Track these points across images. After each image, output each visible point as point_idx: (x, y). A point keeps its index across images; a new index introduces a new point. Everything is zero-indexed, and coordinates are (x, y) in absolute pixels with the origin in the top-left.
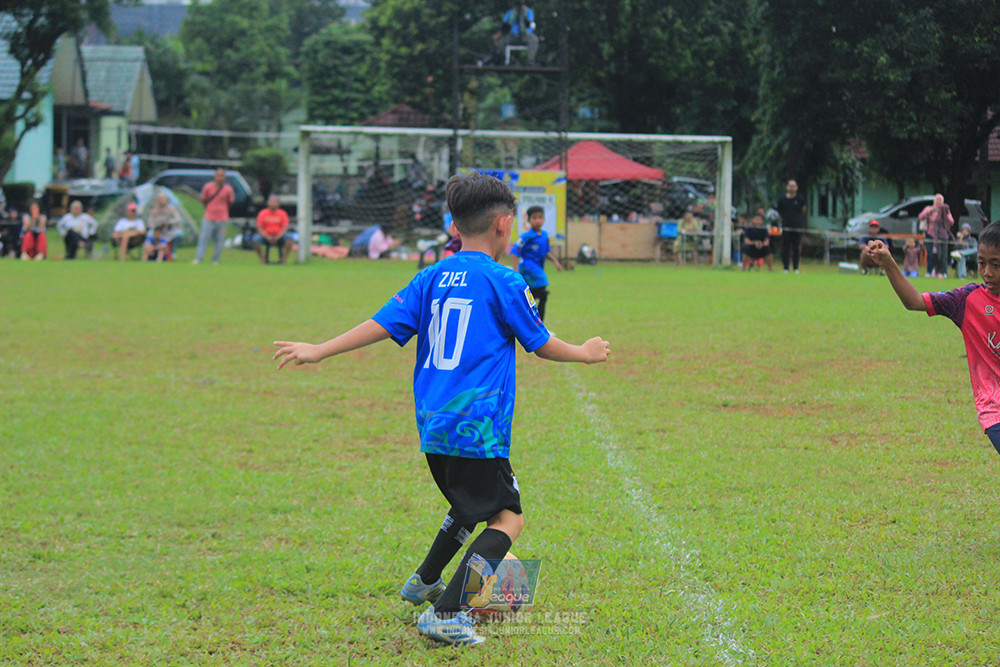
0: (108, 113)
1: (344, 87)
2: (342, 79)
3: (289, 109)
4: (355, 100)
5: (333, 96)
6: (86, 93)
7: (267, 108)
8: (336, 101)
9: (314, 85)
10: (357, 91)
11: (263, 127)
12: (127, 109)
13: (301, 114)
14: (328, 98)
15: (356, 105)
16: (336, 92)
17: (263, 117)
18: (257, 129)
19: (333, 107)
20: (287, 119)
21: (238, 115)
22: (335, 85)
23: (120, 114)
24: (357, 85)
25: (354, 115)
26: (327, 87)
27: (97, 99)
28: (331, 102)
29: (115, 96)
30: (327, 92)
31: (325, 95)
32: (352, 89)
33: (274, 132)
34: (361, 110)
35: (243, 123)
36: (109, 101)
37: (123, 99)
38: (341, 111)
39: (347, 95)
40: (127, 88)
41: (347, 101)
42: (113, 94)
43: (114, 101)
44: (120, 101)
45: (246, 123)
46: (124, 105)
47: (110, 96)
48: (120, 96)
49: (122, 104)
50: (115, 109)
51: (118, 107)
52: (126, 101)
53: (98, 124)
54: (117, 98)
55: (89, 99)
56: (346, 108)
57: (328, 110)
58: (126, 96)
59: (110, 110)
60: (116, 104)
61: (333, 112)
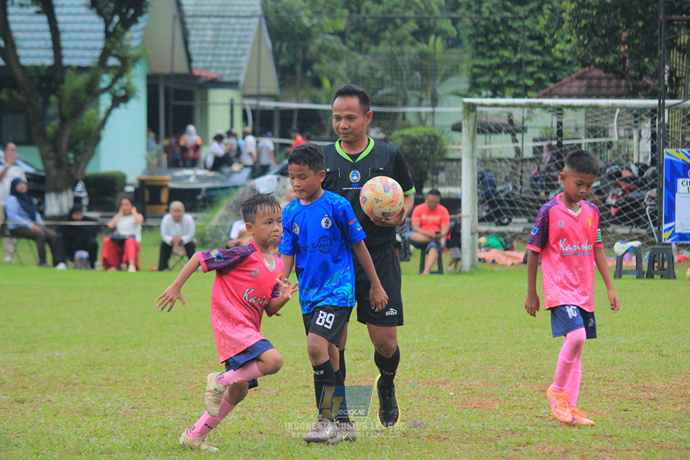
0: (216, 83)
1: (515, 47)
2: (512, 36)
3: (446, 77)
4: (530, 63)
5: (502, 57)
6: (189, 60)
7: (418, 74)
8: (505, 65)
9: (478, 45)
10: (535, 52)
11: (414, 100)
12: (241, 78)
13: (462, 82)
14: (497, 61)
15: (530, 69)
16: (506, 54)
17: (412, 88)
18: (405, 104)
19: (501, 73)
20: (443, 89)
21: (381, 83)
22: (503, 45)
23: (233, 85)
24: (530, 43)
25: (530, 82)
26: (493, 48)
27: (203, 67)
28: (499, 67)
29: (226, 62)
30: (494, 53)
31: (491, 57)
32: (525, 49)
33: (427, 106)
34: (536, 76)
35: (387, 95)
36: (217, 68)
37: (236, 65)
38: (512, 78)
39: (519, 56)
40: (239, 52)
41: (520, 64)
42: (223, 58)
43: (224, 68)
44: (232, 68)
45: (391, 95)
46: (237, 74)
47: (218, 62)
48: (232, 62)
49: (234, 71)
50: (226, 79)
51: (230, 75)
52: (240, 68)
53: (205, 98)
54: (229, 65)
55: (194, 65)
56: (518, 73)
57: (495, 75)
58: (239, 62)
59: (220, 80)
60: (228, 72)
61: (501, 79)
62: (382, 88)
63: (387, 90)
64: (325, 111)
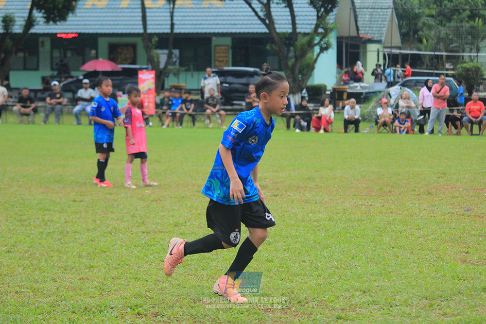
0: (371, 41)
3: (483, 38)
6: (358, 30)
7: (470, 37)
11: (468, 50)
12: (383, 39)
17: (467, 44)
18: (463, 51)
20: (482, 44)
21: (452, 41)
23: (379, 42)
27: (364, 33)
29: (375, 31)
33: (474, 53)
35: (454, 47)
36: (371, 34)
37: (380, 32)
40: (382, 26)
42: (374, 29)
43: (375, 34)
44: (378, 34)
45: (457, 47)
46: (381, 37)
47: (372, 30)
48: (378, 31)
49: (379, 35)
50: (375, 39)
51: (377, 37)
52: (383, 33)
53: (365, 48)
54: (377, 32)
55: (360, 32)
58: (382, 31)
59: (373, 39)
62: (452, 44)
63: (454, 45)
64: (424, 54)
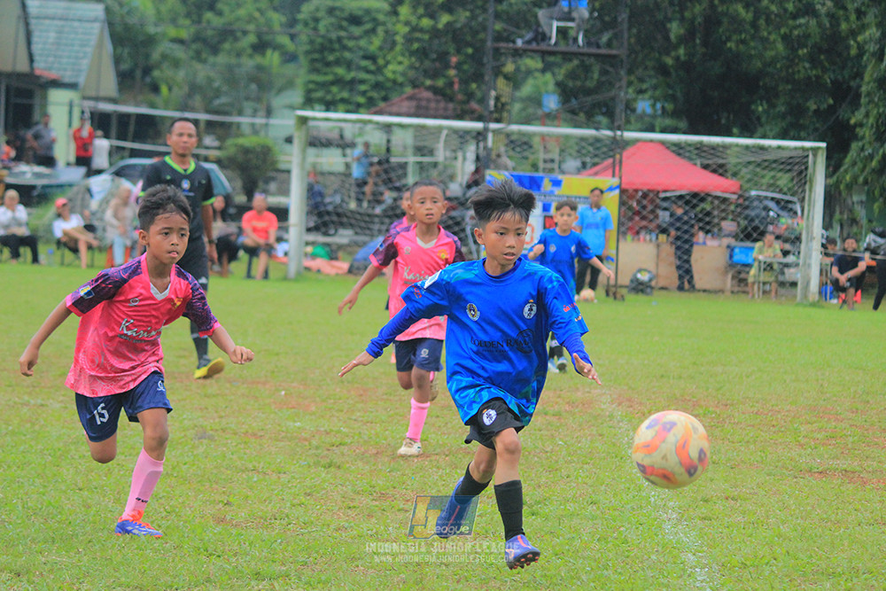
0: (56, 84)
1: (349, 65)
2: (347, 55)
3: (280, 90)
4: (362, 82)
5: (336, 74)
6: (32, 60)
7: (253, 86)
8: (338, 81)
9: (313, 61)
10: (368, 72)
11: (249, 111)
12: (81, 80)
13: (296, 96)
14: (330, 78)
15: (363, 88)
16: (340, 71)
17: (247, 99)
18: (240, 113)
19: (335, 89)
20: (278, 102)
21: (218, 93)
22: (337, 62)
23: (72, 86)
24: (364, 63)
25: (361, 100)
26: (328, 64)
27: (44, 67)
28: (333, 83)
29: (67, 64)
30: (328, 70)
31: (326, 74)
32: (359, 68)
33: (262, 117)
34: (370, 94)
35: (224, 104)
36: (58, 69)
37: (77, 67)
38: (345, 95)
39: (353, 74)
40: (81, 55)
41: (353, 82)
42: (65, 60)
43: (65, 70)
44: (72, 70)
46: (77, 76)
47: (60, 63)
48: (73, 64)
49: (74, 73)
50: (67, 80)
51: (70, 77)
52: (80, 71)
53: (45, 98)
54: (70, 67)
55: (35, 65)
56: (351, 90)
57: (329, 92)
58: (80, 64)
59: (61, 81)
60: (69, 73)
61: (334, 95)
62: (217, 97)
63: (223, 100)
64: (163, 118)
